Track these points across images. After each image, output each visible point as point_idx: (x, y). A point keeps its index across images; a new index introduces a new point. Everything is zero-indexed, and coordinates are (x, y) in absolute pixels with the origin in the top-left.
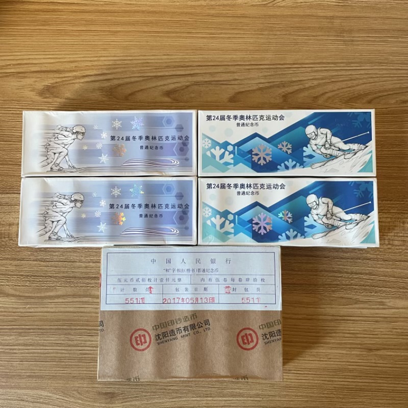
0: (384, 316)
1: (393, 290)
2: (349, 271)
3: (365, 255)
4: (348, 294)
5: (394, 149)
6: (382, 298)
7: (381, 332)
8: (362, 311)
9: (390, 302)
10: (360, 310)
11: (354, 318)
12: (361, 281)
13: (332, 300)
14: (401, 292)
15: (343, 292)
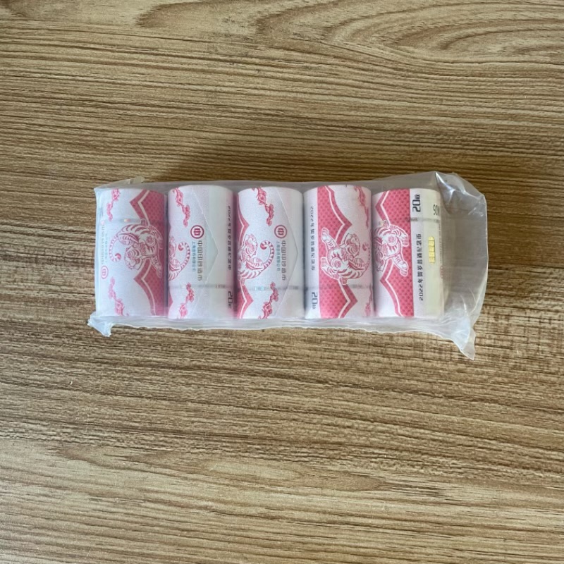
0: (435, 519)
1: (460, 463)
2: (369, 414)
3: (407, 382)
4: (362, 466)
5: (490, 153)
6: (435, 479)
7: (428, 555)
8: (389, 505)
9: (452, 490)
10: (385, 504)
11: (370, 521)
12: (392, 439)
13: (326, 478)
14: (477, 469)
15: (351, 460)
